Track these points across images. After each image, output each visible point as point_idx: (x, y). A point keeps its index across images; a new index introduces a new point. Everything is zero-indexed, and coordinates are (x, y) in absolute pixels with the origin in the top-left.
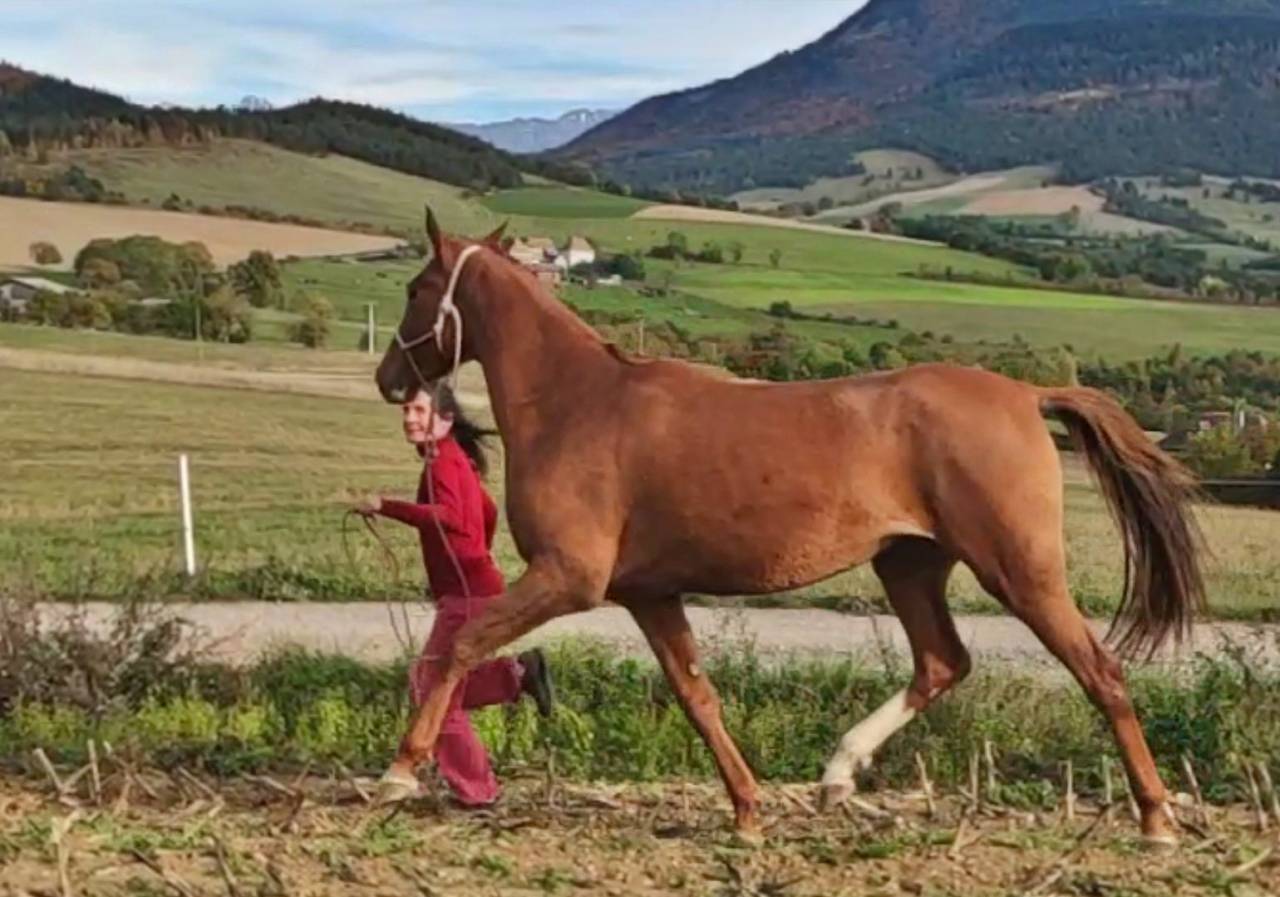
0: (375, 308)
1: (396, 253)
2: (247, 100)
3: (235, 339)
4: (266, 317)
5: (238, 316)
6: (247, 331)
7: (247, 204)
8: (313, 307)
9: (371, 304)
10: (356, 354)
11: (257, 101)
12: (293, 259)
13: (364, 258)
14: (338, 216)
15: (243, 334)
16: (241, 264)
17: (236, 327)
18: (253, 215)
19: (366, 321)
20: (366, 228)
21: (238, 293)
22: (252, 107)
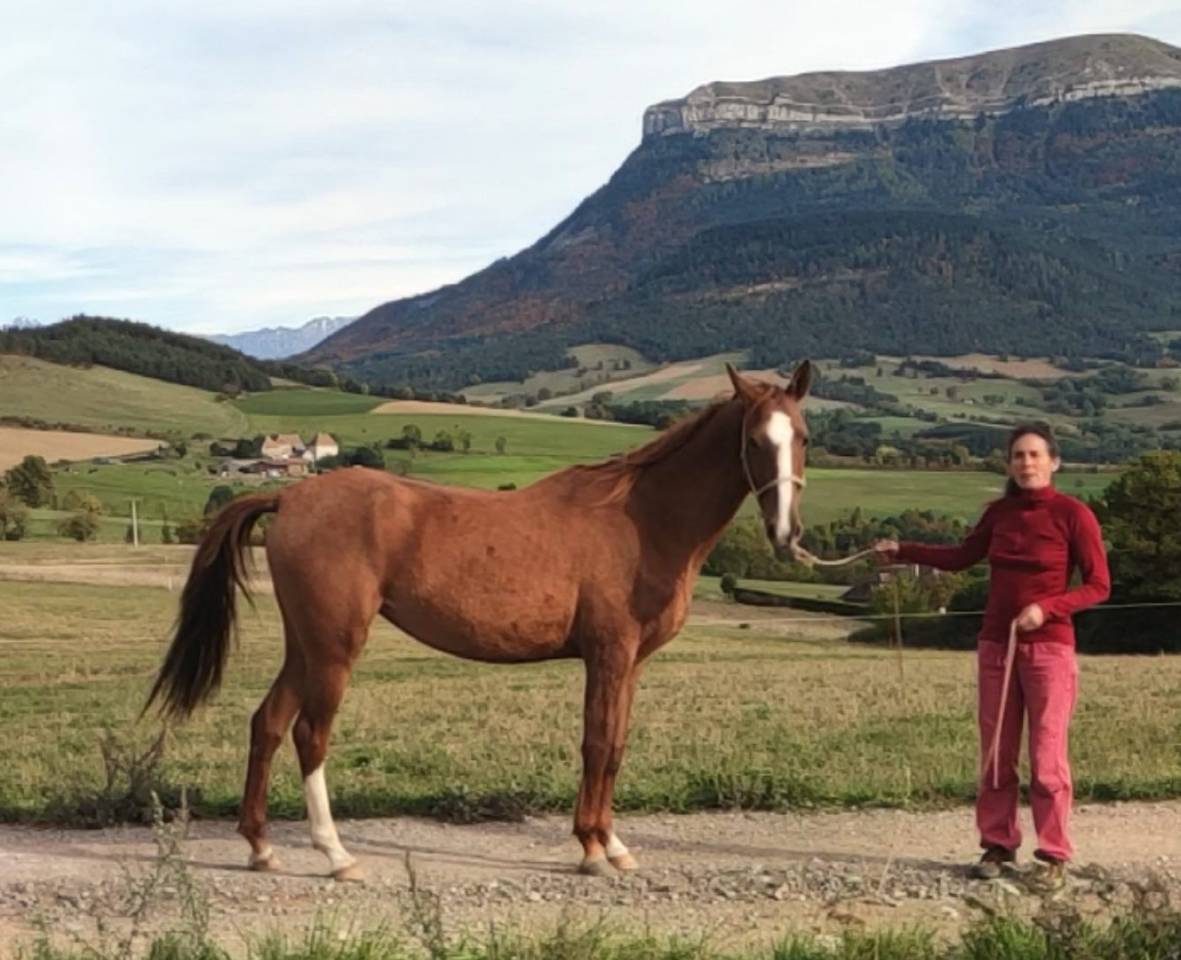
0: (138, 504)
1: (157, 453)
2: (18, 319)
3: (12, 537)
4: (41, 516)
5: (13, 515)
6: (22, 529)
7: (22, 415)
8: (84, 505)
9: (134, 500)
10: (121, 546)
11: (27, 321)
12: (64, 463)
13: (128, 459)
14: (106, 423)
15: (17, 532)
16: (17, 470)
17: (12, 526)
18: (26, 424)
19: (129, 516)
20: (129, 432)
21: (14, 495)
22: (22, 326)
